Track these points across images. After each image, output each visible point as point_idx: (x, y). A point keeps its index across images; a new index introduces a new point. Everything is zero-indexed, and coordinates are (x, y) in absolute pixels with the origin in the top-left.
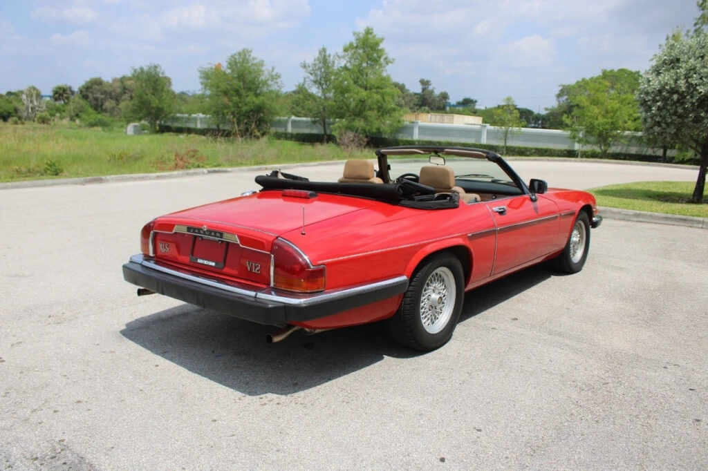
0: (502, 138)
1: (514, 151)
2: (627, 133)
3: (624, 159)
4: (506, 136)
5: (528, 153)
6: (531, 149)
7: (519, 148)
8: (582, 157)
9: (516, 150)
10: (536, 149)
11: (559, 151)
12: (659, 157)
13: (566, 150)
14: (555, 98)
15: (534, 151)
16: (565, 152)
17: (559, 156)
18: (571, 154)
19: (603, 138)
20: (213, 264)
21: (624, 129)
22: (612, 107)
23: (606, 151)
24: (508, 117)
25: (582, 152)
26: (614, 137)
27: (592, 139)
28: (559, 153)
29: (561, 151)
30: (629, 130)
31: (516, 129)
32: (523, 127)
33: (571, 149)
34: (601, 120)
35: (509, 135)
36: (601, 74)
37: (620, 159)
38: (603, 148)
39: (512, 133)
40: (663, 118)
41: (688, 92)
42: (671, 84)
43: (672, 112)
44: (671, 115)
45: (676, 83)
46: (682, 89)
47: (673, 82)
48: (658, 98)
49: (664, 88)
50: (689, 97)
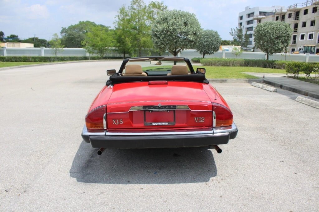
0: (54, 53)
1: (59, 59)
2: (110, 48)
3: (108, 59)
4: (56, 52)
5: (66, 59)
6: (67, 57)
7: (61, 57)
8: (91, 59)
9: (60, 58)
10: (70, 57)
11: (79, 57)
12: (122, 57)
13: (83, 57)
14: (60, 34)
15: (68, 58)
16: (83, 58)
17: (80, 60)
18: (85, 58)
19: (101, 51)
20: (167, 124)
21: (109, 46)
22: (104, 37)
23: (103, 56)
24: (57, 43)
25: (90, 57)
26: (106, 50)
27: (96, 51)
28: (80, 58)
29: (81, 57)
30: (111, 47)
31: (60, 49)
32: (63, 47)
33: (85, 56)
34: (100, 43)
35: (57, 52)
36: (79, 23)
37: (107, 59)
38: (101, 55)
39: (59, 50)
40: (165, 41)
41: (173, 32)
42: (166, 28)
43: (168, 39)
44: (168, 40)
45: (169, 28)
46: (171, 30)
47: (167, 28)
48: (162, 34)
49: (164, 30)
50: (174, 33)
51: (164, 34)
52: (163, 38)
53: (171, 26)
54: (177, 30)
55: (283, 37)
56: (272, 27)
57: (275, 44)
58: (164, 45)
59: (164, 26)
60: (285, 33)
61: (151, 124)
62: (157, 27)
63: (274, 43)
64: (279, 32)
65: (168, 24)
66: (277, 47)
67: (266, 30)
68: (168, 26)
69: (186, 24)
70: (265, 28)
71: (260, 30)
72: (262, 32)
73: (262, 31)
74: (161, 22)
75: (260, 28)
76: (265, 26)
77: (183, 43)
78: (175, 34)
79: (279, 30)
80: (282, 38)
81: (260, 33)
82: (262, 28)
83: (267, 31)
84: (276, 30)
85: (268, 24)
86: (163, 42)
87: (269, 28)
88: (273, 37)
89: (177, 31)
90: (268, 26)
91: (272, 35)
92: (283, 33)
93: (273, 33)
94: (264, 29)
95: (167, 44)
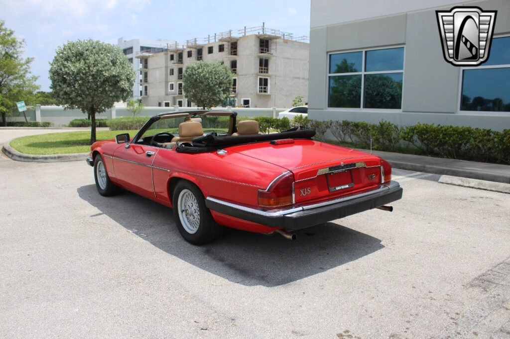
20: (347, 186)
40: (82, 91)
41: (97, 75)
42: (85, 69)
43: (88, 87)
44: (88, 89)
45: (89, 69)
46: (93, 73)
47: (87, 68)
48: (78, 78)
49: (80, 72)
50: (98, 78)
51: (82, 79)
52: (80, 85)
53: (93, 66)
54: (104, 72)
55: (224, 83)
56: (210, 70)
57: (214, 94)
58: (82, 97)
59: (81, 65)
60: (226, 78)
61: (335, 188)
62: (65, 67)
63: (214, 92)
64: (219, 77)
65: (85, 63)
66: (219, 98)
67: (202, 75)
68: (86, 65)
69: (114, 63)
70: (200, 70)
71: (193, 74)
72: (197, 77)
73: (197, 75)
74: (73, 59)
75: (192, 71)
76: (199, 68)
77: (114, 94)
78: (100, 78)
79: (218, 73)
80: (223, 85)
81: (193, 78)
82: (196, 72)
83: (204, 76)
84: (215, 74)
85: (203, 65)
86: (80, 92)
87: (205, 72)
88: (212, 83)
89: (103, 74)
90: (204, 69)
91: (211, 81)
92: (223, 78)
93: (212, 78)
94: (198, 72)
95: (86, 95)
